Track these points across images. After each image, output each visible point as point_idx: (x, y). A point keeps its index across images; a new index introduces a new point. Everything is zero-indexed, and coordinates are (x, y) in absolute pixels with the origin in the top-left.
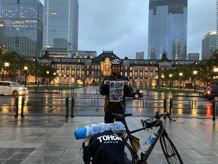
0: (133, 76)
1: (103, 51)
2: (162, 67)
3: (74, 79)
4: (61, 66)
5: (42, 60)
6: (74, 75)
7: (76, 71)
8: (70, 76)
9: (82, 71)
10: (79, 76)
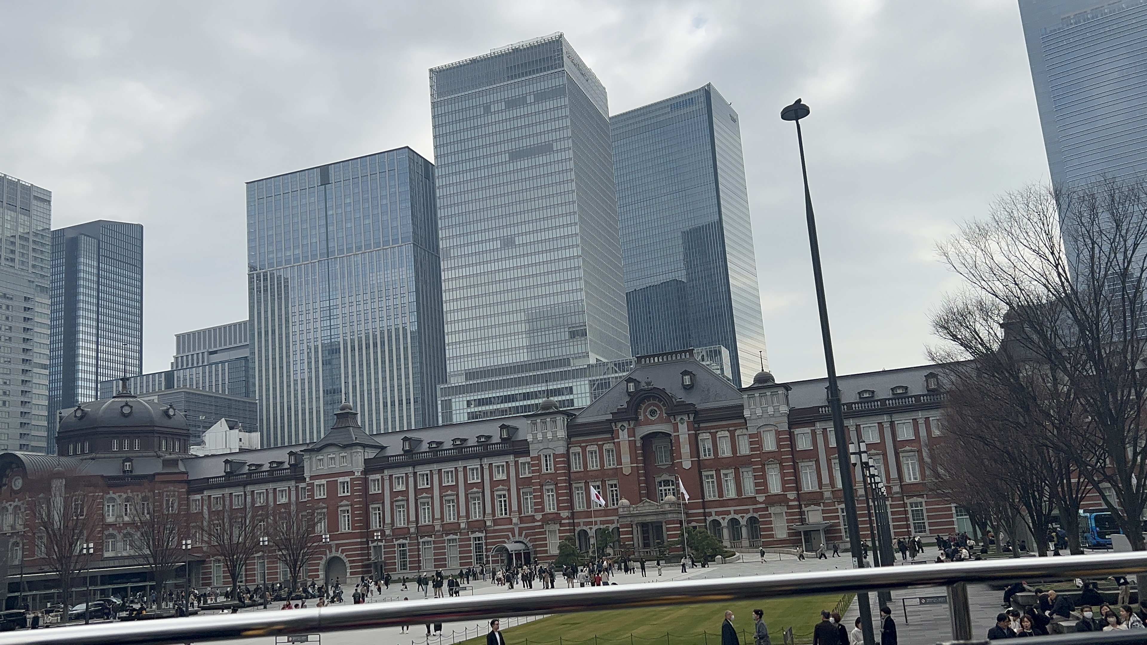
3: (486, 538)
4: (415, 473)
5: (320, 457)
6: (484, 517)
7: (492, 492)
8: (463, 526)
9: (518, 490)
10: (510, 522)
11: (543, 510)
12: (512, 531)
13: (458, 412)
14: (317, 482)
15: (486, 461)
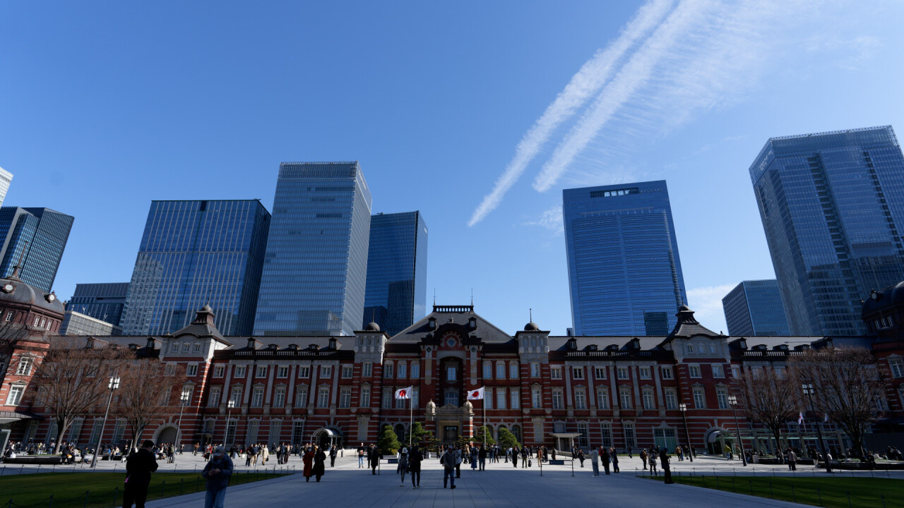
0: (566, 406)
1: (435, 307)
2: (690, 364)
3: (306, 423)
4: (255, 367)
6: (307, 406)
7: (317, 388)
8: (288, 412)
9: (339, 389)
10: (328, 412)
11: (358, 405)
12: (329, 420)
14: (169, 363)
15: (316, 363)
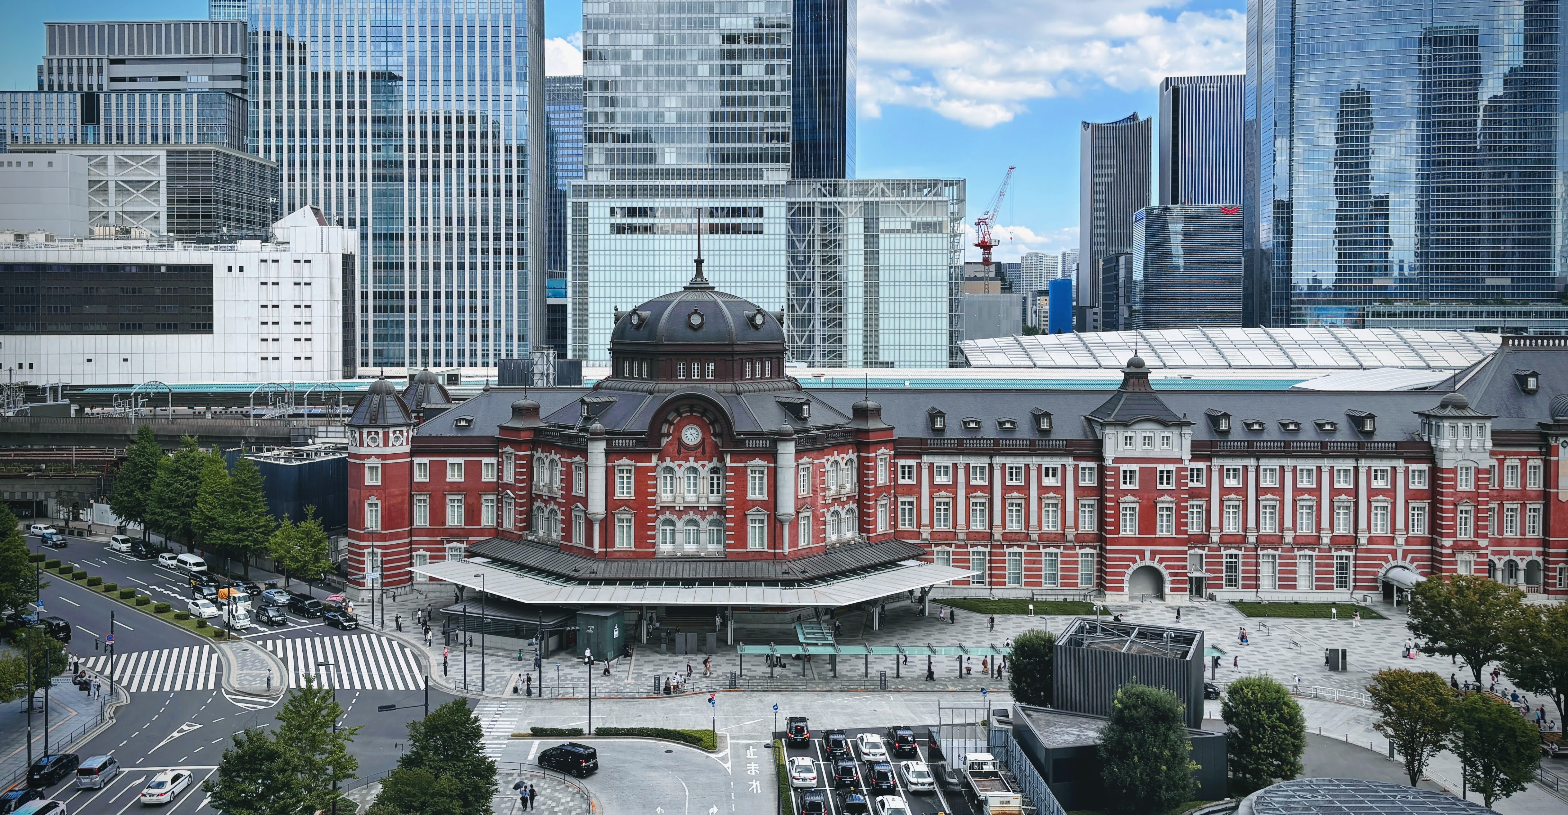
3: (1355, 558)
4: (1258, 467)
5: (1129, 434)
6: (1356, 533)
7: (1369, 502)
8: (1324, 540)
9: (1407, 503)
10: (1392, 540)
11: (1454, 535)
12: (1394, 553)
13: (596, 221)
14: (1124, 467)
15: (1363, 464)
